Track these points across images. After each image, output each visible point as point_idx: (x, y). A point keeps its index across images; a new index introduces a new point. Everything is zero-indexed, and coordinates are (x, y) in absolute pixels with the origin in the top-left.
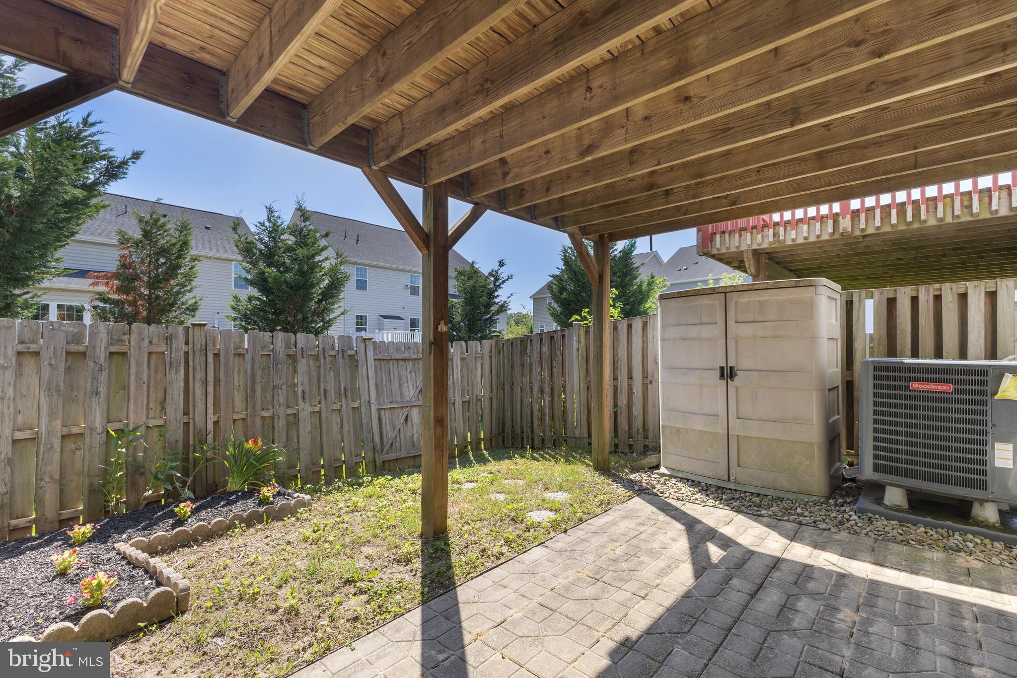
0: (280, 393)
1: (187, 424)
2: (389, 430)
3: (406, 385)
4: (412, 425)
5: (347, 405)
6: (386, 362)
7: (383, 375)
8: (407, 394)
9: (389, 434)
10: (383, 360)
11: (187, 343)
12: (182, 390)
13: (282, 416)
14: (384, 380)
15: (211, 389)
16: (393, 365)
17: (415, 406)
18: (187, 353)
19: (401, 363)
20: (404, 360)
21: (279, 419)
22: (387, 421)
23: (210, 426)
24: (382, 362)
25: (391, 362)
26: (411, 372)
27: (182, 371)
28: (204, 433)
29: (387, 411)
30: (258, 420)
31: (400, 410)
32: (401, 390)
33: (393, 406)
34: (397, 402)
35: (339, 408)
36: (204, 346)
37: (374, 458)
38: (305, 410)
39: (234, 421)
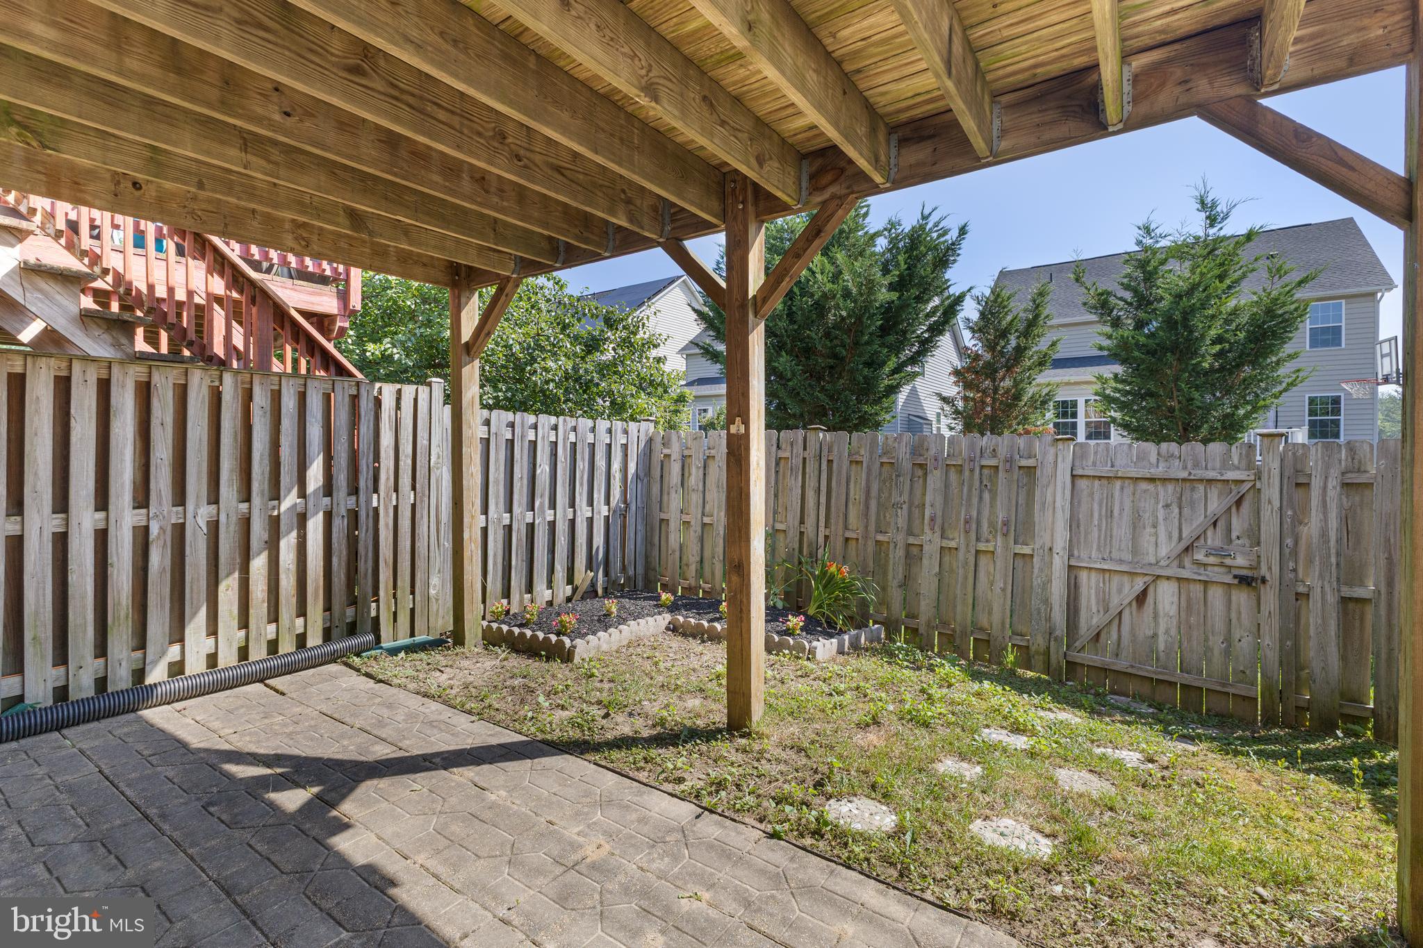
0: (899, 514)
1: (802, 533)
2: (1094, 610)
3: (1149, 530)
4: (1156, 616)
5: (1006, 548)
6: (1104, 482)
7: (1096, 507)
8: (1151, 550)
9: (1091, 617)
10: (1100, 478)
11: (805, 449)
12: (799, 497)
13: (901, 545)
14: (1096, 515)
15: (823, 499)
16: (1122, 488)
17: (1168, 578)
18: (804, 459)
19: (1144, 486)
20: (1152, 480)
21: (895, 547)
22: (1093, 591)
23: (821, 540)
24: (1097, 482)
25: (1118, 484)
26: (1167, 506)
27: (800, 477)
28: (815, 546)
29: (1093, 574)
30: (871, 544)
31: (1126, 578)
32: (1134, 539)
33: (1106, 567)
34: (1121, 561)
35: (992, 549)
36: (818, 452)
37: (1048, 648)
38: (931, 541)
39: (847, 539)
